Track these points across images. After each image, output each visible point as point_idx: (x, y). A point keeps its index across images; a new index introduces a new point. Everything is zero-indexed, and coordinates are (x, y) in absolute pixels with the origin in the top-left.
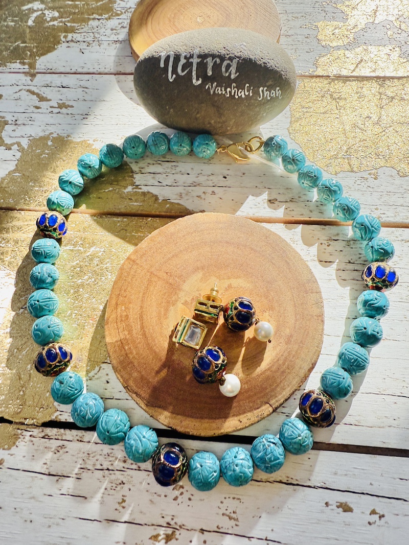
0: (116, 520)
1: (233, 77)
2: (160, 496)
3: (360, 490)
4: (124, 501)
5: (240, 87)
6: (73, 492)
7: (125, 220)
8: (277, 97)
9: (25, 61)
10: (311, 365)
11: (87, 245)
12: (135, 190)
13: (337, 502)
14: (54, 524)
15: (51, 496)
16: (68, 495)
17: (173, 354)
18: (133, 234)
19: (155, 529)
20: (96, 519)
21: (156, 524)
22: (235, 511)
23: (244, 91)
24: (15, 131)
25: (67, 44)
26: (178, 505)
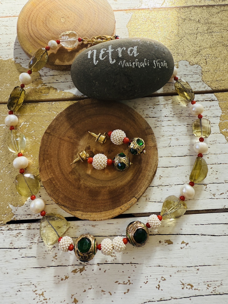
3: (176, 233)
4: (56, 256)
6: (28, 255)
12: (43, 87)
13: (165, 240)
14: (20, 272)
15: (17, 259)
16: (26, 257)
19: (74, 267)
20: (42, 267)
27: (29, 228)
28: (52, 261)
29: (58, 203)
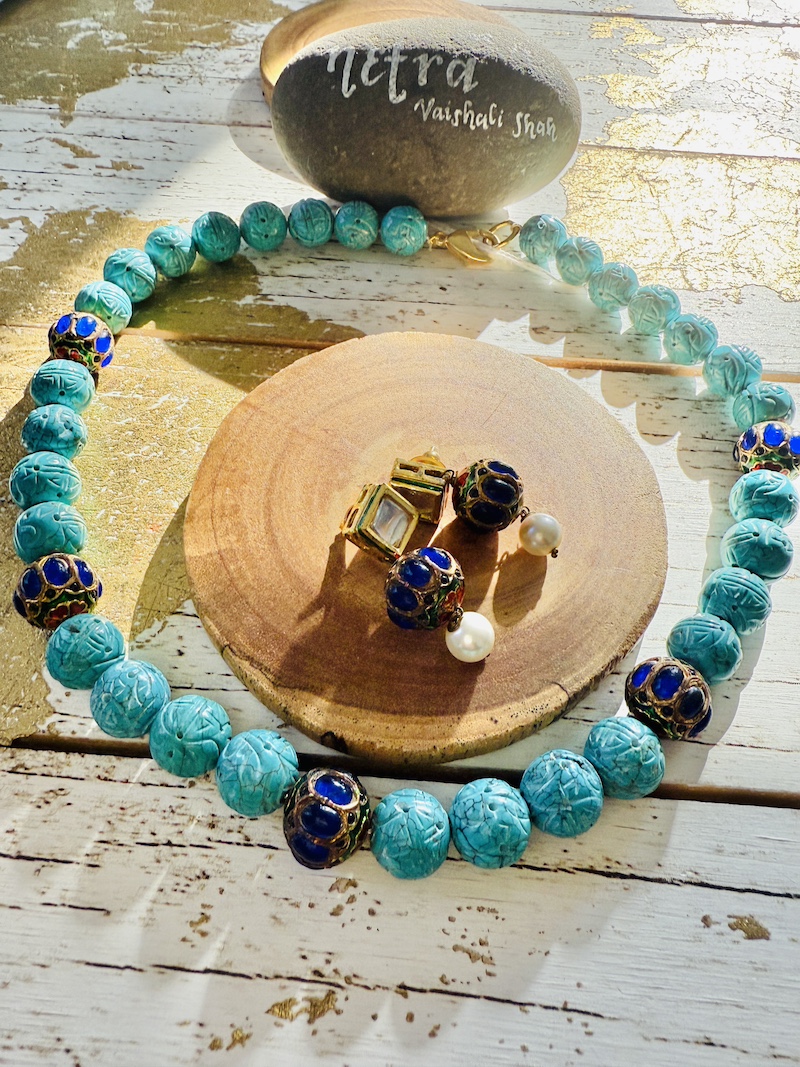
0: (181, 966)
1: (466, 88)
2: (297, 906)
3: (780, 888)
4: (205, 918)
5: (480, 108)
6: (75, 899)
7: (236, 350)
8: (548, 138)
9: (54, 97)
10: (646, 609)
11: (153, 391)
12: (259, 302)
13: (729, 917)
14: (16, 978)
15: (18, 908)
16: (64, 905)
17: (336, 582)
18: (254, 374)
19: (284, 987)
20: (129, 964)
21: (284, 974)
22: (484, 939)
23: (488, 117)
24: (19, 199)
25: (140, 79)
26: (343, 925)
27: (106, 775)
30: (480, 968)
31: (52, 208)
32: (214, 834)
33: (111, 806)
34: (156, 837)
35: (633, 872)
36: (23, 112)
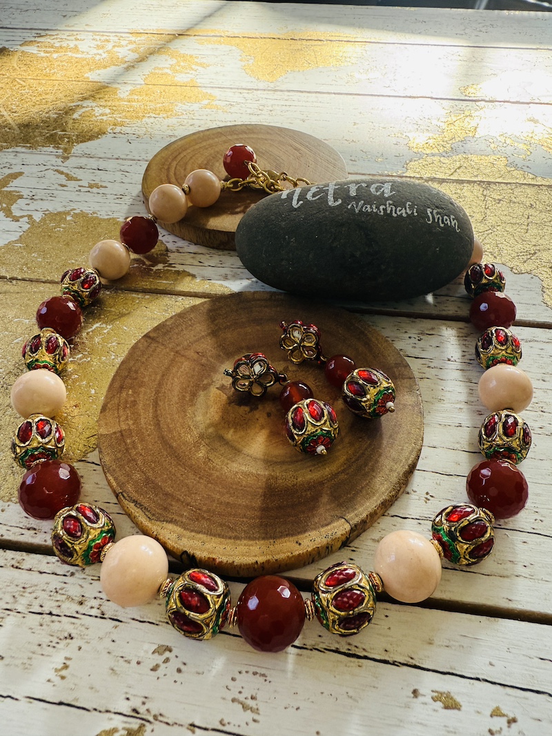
0: (44, 699)
2: (129, 663)
3: (473, 673)
4: (66, 667)
7: (148, 296)
9: (60, 146)
12: (166, 268)
13: (433, 691)
18: (156, 312)
19: (111, 719)
20: (10, 694)
21: (113, 710)
22: (254, 695)
24: (29, 204)
25: (114, 135)
26: (158, 678)
27: (18, 565)
28: (49, 681)
29: (122, 493)
30: (249, 715)
31: (48, 210)
32: (82, 609)
33: (17, 586)
34: (43, 609)
35: (366, 654)
36: (40, 154)
